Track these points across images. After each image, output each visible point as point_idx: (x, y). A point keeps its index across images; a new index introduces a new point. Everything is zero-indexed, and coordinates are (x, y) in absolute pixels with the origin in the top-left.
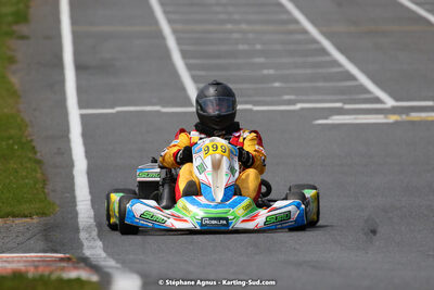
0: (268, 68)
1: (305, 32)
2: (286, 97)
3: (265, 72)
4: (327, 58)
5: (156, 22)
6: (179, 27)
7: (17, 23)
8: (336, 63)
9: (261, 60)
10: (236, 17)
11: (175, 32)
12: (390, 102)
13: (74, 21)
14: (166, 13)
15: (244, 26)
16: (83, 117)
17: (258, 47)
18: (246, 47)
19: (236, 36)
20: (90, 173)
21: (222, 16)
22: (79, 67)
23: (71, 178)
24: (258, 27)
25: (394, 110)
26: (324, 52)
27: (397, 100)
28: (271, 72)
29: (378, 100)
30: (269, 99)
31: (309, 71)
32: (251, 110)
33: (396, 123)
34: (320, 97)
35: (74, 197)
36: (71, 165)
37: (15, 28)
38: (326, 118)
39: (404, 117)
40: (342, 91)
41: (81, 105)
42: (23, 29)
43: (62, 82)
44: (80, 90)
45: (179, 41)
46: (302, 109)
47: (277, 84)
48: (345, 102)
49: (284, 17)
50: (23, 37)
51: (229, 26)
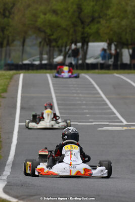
0: (86, 110)
1: (101, 97)
2: (90, 120)
3: (85, 111)
4: (107, 107)
5: (50, 93)
6: (58, 95)
7: (3, 92)
8: (110, 109)
9: (84, 107)
10: (79, 91)
11: (56, 96)
12: (125, 123)
13: (23, 92)
14: (54, 90)
15: (81, 95)
16: (19, 125)
17: (84, 102)
18: (80, 102)
19: (77, 98)
20: (17, 145)
21: (74, 91)
22: (22, 108)
23: (10, 147)
24: (86, 95)
25: (126, 126)
26: (106, 104)
27: (127, 122)
28: (87, 111)
29: (121, 122)
30: (84, 120)
31: (100, 111)
32: (77, 124)
33: (126, 130)
34: (101, 120)
35: (9, 154)
36: (11, 142)
37: (2, 94)
38: (102, 128)
39: (129, 128)
40: (109, 118)
41: (20, 122)
42: (5, 95)
43: (15, 113)
44: (21, 116)
45: (57, 100)
46: (95, 124)
47: (88, 116)
48: (110, 122)
49: (95, 92)
50: (4, 98)
51: (75, 95)
